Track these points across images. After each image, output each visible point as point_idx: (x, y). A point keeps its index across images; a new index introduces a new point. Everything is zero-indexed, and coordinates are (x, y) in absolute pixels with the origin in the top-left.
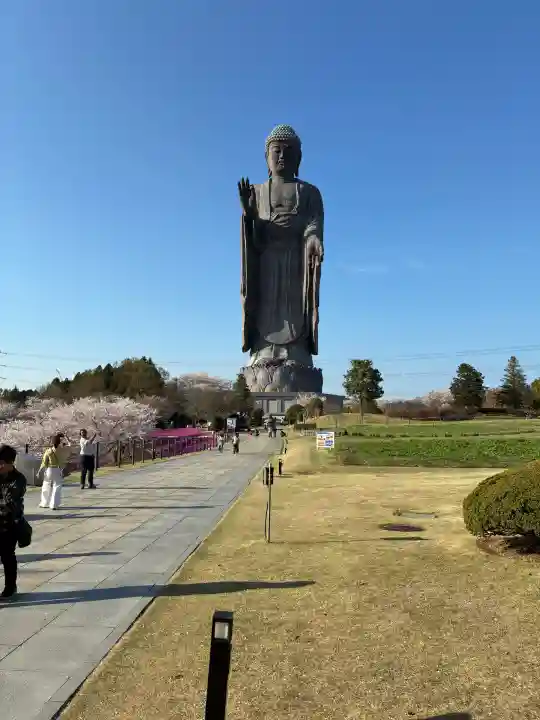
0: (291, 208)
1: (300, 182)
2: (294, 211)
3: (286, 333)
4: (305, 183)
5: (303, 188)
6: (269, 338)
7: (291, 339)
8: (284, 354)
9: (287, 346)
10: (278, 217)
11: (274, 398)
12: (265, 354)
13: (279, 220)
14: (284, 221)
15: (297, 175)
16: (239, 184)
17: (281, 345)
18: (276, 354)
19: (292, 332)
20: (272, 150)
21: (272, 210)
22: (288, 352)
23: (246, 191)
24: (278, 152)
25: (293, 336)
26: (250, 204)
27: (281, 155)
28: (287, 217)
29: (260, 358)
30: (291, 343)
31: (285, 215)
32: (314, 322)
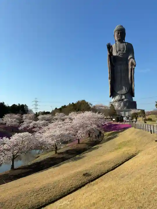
0: (123, 51)
1: (125, 43)
2: (125, 52)
3: (124, 91)
4: (127, 43)
5: (127, 44)
6: (118, 93)
7: (126, 92)
8: (124, 97)
9: (125, 94)
10: (119, 54)
13: (120, 55)
14: (122, 55)
15: (124, 41)
16: (107, 45)
17: (123, 94)
18: (121, 97)
20: (116, 34)
21: (117, 52)
23: (109, 47)
24: (118, 34)
25: (126, 91)
26: (111, 51)
27: (119, 35)
28: (122, 54)
29: (116, 99)
31: (121, 53)
32: (133, 86)
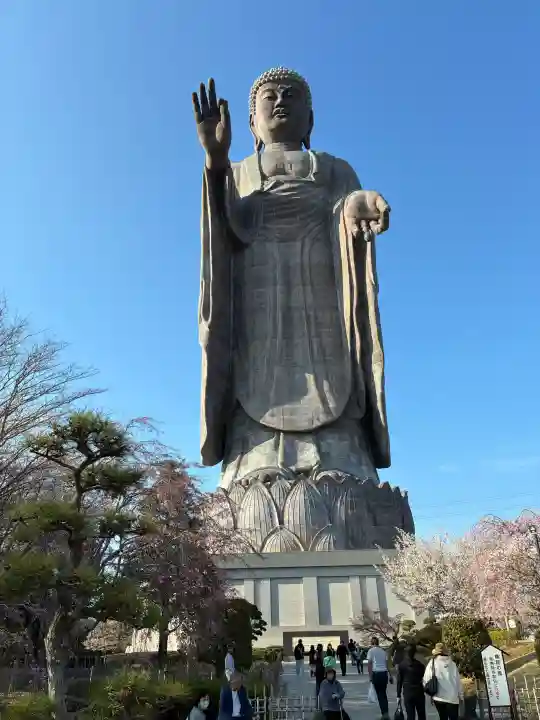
0: (303, 174)
2: (310, 178)
3: (312, 405)
6: (268, 420)
7: (323, 419)
8: (308, 455)
9: (316, 434)
10: (278, 184)
11: (290, 573)
12: (260, 457)
14: (291, 189)
16: (195, 95)
17: (300, 434)
18: (290, 457)
19: (324, 401)
21: (264, 178)
22: (319, 451)
24: (272, 98)
25: (327, 411)
27: (278, 102)
28: (295, 185)
29: (247, 472)
30: (323, 427)
31: (292, 181)
